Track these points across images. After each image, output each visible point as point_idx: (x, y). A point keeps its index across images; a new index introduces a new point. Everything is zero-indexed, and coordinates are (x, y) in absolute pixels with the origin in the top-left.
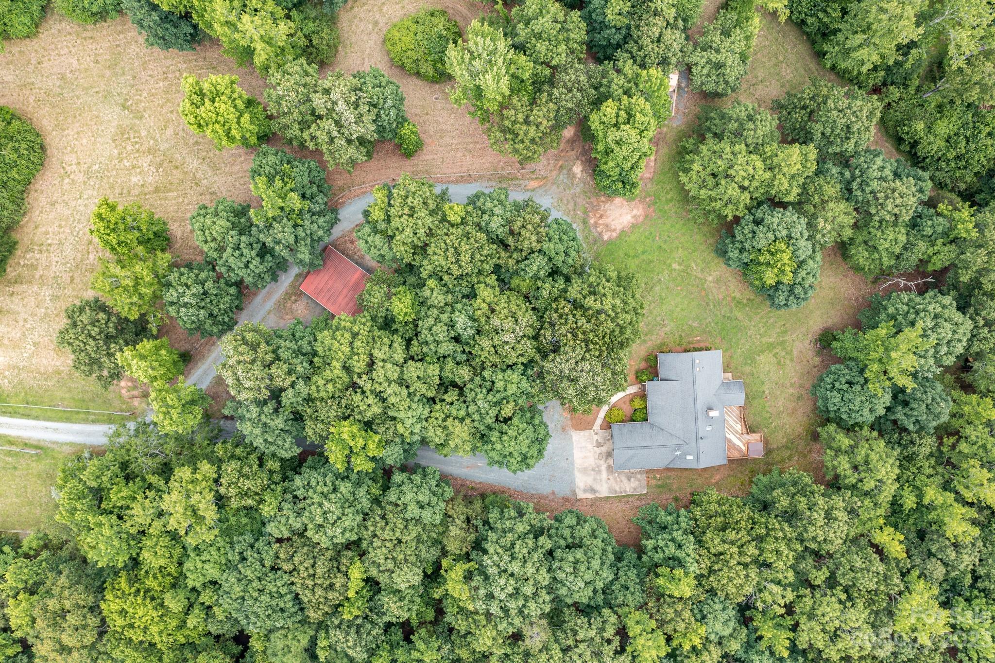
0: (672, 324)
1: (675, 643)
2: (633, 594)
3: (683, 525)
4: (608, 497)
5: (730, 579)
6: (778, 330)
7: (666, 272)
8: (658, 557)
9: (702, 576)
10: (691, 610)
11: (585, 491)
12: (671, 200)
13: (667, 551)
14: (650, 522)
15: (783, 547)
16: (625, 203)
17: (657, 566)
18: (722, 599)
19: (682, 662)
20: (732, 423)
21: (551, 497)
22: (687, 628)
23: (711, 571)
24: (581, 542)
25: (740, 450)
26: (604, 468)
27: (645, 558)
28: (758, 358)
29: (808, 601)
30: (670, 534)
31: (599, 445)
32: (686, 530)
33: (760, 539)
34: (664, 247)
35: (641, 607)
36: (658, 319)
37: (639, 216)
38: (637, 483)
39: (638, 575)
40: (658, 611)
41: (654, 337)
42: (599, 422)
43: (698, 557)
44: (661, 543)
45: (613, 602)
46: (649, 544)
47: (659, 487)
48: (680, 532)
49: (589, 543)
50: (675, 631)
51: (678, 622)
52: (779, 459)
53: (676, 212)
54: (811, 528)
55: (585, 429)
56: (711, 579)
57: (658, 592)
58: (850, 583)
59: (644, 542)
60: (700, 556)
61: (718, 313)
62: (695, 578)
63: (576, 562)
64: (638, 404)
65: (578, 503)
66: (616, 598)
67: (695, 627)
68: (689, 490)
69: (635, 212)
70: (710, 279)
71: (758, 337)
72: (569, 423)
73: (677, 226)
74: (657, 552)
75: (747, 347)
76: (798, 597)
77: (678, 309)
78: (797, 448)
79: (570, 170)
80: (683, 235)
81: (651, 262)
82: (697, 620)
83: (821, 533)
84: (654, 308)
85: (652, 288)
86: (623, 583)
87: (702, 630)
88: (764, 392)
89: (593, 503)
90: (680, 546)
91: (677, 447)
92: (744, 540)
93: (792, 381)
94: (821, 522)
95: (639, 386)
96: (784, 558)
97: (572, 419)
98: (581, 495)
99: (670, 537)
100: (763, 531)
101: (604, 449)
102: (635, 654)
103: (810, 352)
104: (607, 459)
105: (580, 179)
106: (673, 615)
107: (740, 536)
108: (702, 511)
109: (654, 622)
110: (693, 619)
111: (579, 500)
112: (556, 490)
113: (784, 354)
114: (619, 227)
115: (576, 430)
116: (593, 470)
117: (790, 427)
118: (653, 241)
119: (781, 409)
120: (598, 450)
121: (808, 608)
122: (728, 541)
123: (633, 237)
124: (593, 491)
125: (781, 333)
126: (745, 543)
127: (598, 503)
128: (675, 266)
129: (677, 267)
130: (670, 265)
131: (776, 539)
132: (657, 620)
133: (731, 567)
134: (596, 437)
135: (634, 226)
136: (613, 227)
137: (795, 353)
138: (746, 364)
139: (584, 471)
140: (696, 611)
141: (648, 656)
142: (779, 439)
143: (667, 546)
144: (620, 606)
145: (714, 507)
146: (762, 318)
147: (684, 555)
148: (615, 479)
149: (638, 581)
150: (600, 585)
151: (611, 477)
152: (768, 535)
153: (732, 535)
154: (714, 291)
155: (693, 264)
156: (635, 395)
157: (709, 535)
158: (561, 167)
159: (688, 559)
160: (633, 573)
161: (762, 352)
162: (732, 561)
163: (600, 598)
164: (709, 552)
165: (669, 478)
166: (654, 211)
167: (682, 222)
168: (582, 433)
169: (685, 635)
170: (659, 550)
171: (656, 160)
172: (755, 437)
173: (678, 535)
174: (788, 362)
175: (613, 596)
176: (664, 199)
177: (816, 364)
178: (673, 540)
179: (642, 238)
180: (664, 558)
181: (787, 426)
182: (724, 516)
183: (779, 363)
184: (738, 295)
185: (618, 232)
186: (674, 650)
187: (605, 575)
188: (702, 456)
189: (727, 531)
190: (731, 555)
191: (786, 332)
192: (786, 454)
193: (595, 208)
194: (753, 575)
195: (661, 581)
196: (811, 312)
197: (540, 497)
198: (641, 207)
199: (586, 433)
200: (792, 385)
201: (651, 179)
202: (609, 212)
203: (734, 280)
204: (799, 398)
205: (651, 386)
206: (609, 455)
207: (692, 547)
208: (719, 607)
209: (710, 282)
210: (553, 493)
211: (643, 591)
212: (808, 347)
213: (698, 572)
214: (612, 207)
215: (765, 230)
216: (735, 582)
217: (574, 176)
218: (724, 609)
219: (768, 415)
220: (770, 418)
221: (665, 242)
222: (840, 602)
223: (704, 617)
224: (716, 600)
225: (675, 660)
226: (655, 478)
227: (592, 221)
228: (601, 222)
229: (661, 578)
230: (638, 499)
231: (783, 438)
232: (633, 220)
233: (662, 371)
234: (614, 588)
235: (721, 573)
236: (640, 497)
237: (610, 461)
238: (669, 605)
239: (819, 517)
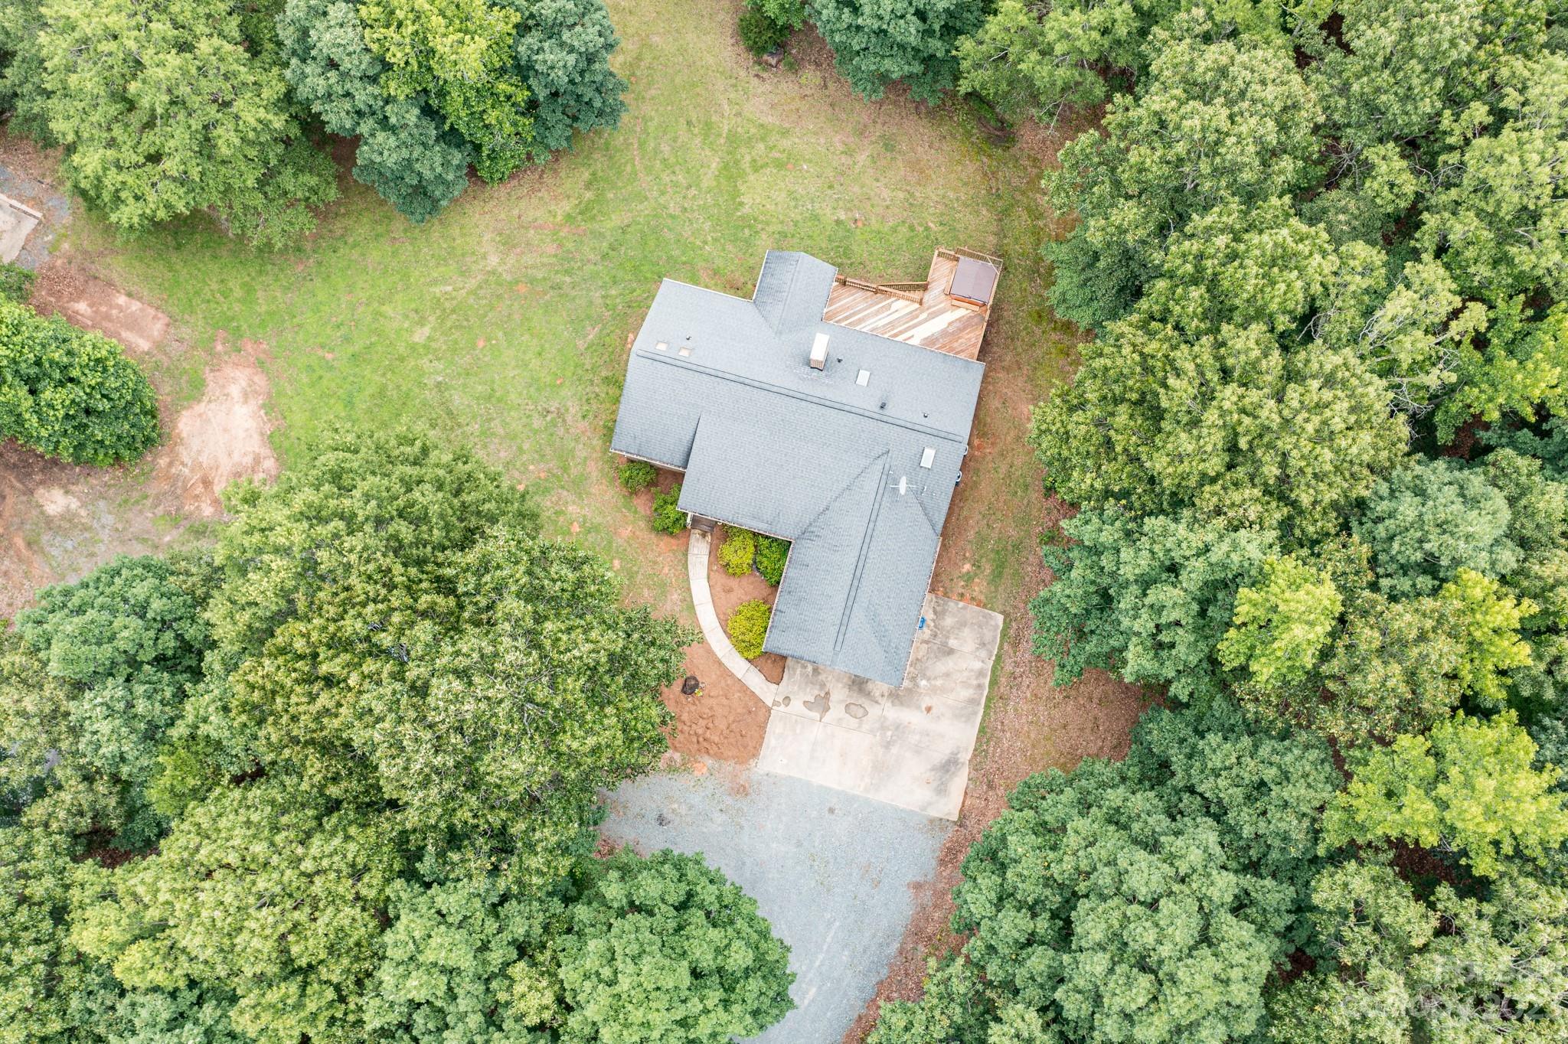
0: (566, 392)
1: (1493, 690)
2: (1285, 777)
3: (1108, 535)
4: (982, 730)
5: (1324, 436)
6: (698, 140)
7: (424, 362)
8: (1186, 648)
9: (1286, 526)
10: (1393, 598)
11: (942, 790)
12: (249, 289)
13: (1175, 615)
14: (1081, 635)
15: (1264, 241)
16: (200, 408)
17: (1213, 661)
18: (1384, 488)
19: (1565, 689)
20: (882, 321)
21: (927, 897)
22: (1453, 635)
23: (1280, 492)
24: (1061, 886)
25: (965, 325)
26: (893, 713)
27: (1180, 690)
28: (746, 210)
29: (1463, 228)
30: (1126, 585)
31: (822, 703)
32: (1128, 534)
33: (1220, 312)
34: (358, 346)
35: (1338, 761)
36: (537, 423)
37: (251, 383)
38: (966, 630)
39: (1229, 732)
40: (1367, 711)
41: (581, 452)
42: (755, 680)
43: (1220, 522)
44: (1144, 624)
45: (1294, 853)
46: (1137, 662)
47: (998, 575)
48: (1126, 554)
49: (1068, 864)
50: (1453, 676)
51: (1423, 658)
52: (1028, 241)
53: (286, 289)
54: (1230, 150)
55: (762, 728)
56: (1305, 500)
57: (1302, 686)
58: (1439, 82)
59: (1128, 675)
60: (1218, 512)
61: (589, 268)
62: (1286, 550)
63: (1117, 944)
64: (740, 554)
65: (970, 823)
66: (1286, 838)
67: (1458, 604)
68: (1035, 496)
69: (235, 390)
70: (493, 260)
71: (693, 191)
72: (729, 767)
73: (321, 296)
74: (1172, 646)
75: (707, 226)
76: (1441, 251)
77: (535, 363)
78: (1016, 189)
79: (49, 521)
80: (350, 289)
81: (382, 392)
82: (1435, 592)
83: (1253, 121)
84: (505, 424)
85: (450, 413)
86: (1239, 793)
87: (1478, 583)
88: (838, 222)
89: (984, 777)
90: (1173, 569)
91: (889, 480)
92: (1207, 358)
93: (841, 148)
94: (1218, 113)
95: (696, 534)
96: (1304, 248)
97: (719, 756)
98: (949, 807)
99: (1134, 589)
100: (1196, 293)
101: (839, 694)
102: (1507, 848)
103: (784, 85)
104: (868, 694)
105: (84, 505)
106: (1396, 668)
107: (1189, 367)
108: (1084, 469)
109: (1404, 740)
110: (1428, 603)
111: (963, 815)
112: (912, 875)
113: (761, 146)
114: (255, 445)
115: (755, 755)
116: (887, 745)
117: (955, 190)
118: (331, 368)
119: (901, 195)
120: (836, 711)
121: (1487, 235)
122: (1196, 408)
123: (298, 418)
124: (948, 766)
125: (706, 135)
126: (1219, 358)
127: (989, 765)
128: (420, 335)
129: (427, 330)
130: (413, 348)
131: (1233, 256)
132: (1398, 727)
133: (1286, 422)
134: (797, 705)
135: (270, 406)
136: (248, 460)
137: (769, 120)
138: (747, 242)
139: (881, 770)
140: (1404, 584)
141: (1531, 809)
142: (978, 222)
143: (1158, 609)
144: (1316, 834)
145: (1080, 424)
146: (649, 170)
147: (1199, 564)
148: (934, 690)
149: (1246, 741)
150: (1224, 885)
151: (926, 701)
152: (1213, 283)
153: (1181, 391)
154: (529, 259)
155: (437, 290)
156: (714, 554)
157: (1158, 463)
158: (29, 544)
159: (1217, 555)
160: (1218, 750)
161: (735, 193)
162: (1264, 413)
163: (1273, 893)
164: (1213, 480)
165: (982, 540)
166: (258, 342)
167: (318, 282)
168: (771, 740)
169: (1474, 645)
170: (1165, 637)
171: (129, 295)
172: (941, 273)
173: (1134, 562)
174: (786, 143)
175: (1277, 843)
176: (237, 307)
177: (818, 81)
178: (1146, 583)
179: (310, 393)
180: (1197, 629)
181: (951, 195)
182: (1117, 401)
183: (780, 165)
184: (566, 206)
185: (265, 451)
186: (1514, 699)
187: (1195, 856)
188: (934, 422)
189: (1165, 404)
190: (1243, 411)
191: (708, 125)
192: (1021, 220)
193: (178, 490)
194: (1332, 360)
195: (1264, 671)
196: (682, 51)
197: (917, 933)
198: (229, 371)
199: (775, 728)
200: (849, 152)
201: (173, 321)
202: (204, 459)
203: (523, 204)
204: (889, 145)
205: (691, 499)
206: (858, 684)
207: (1181, 530)
208: (1408, 508)
209: (503, 262)
210: (918, 886)
211: (1285, 735)
212: (767, 87)
213: (1271, 535)
214: (195, 444)
215: (320, 24)
216: (1338, 425)
217: (69, 517)
218: (1420, 492)
219: (904, 230)
220: (912, 228)
221: (347, 340)
222: (1492, 130)
223: (1430, 566)
224: (1383, 507)
225: (1552, 710)
226: (969, 579)
227: (208, 510)
228: (218, 489)
229: (1254, 667)
230: (1015, 645)
231: (977, 213)
232: (254, 404)
233: (665, 457)
234: (1247, 832)
235: (1295, 462)
236: (1011, 638)
237: (879, 687)
238: (1355, 669)
239: (1198, 118)
